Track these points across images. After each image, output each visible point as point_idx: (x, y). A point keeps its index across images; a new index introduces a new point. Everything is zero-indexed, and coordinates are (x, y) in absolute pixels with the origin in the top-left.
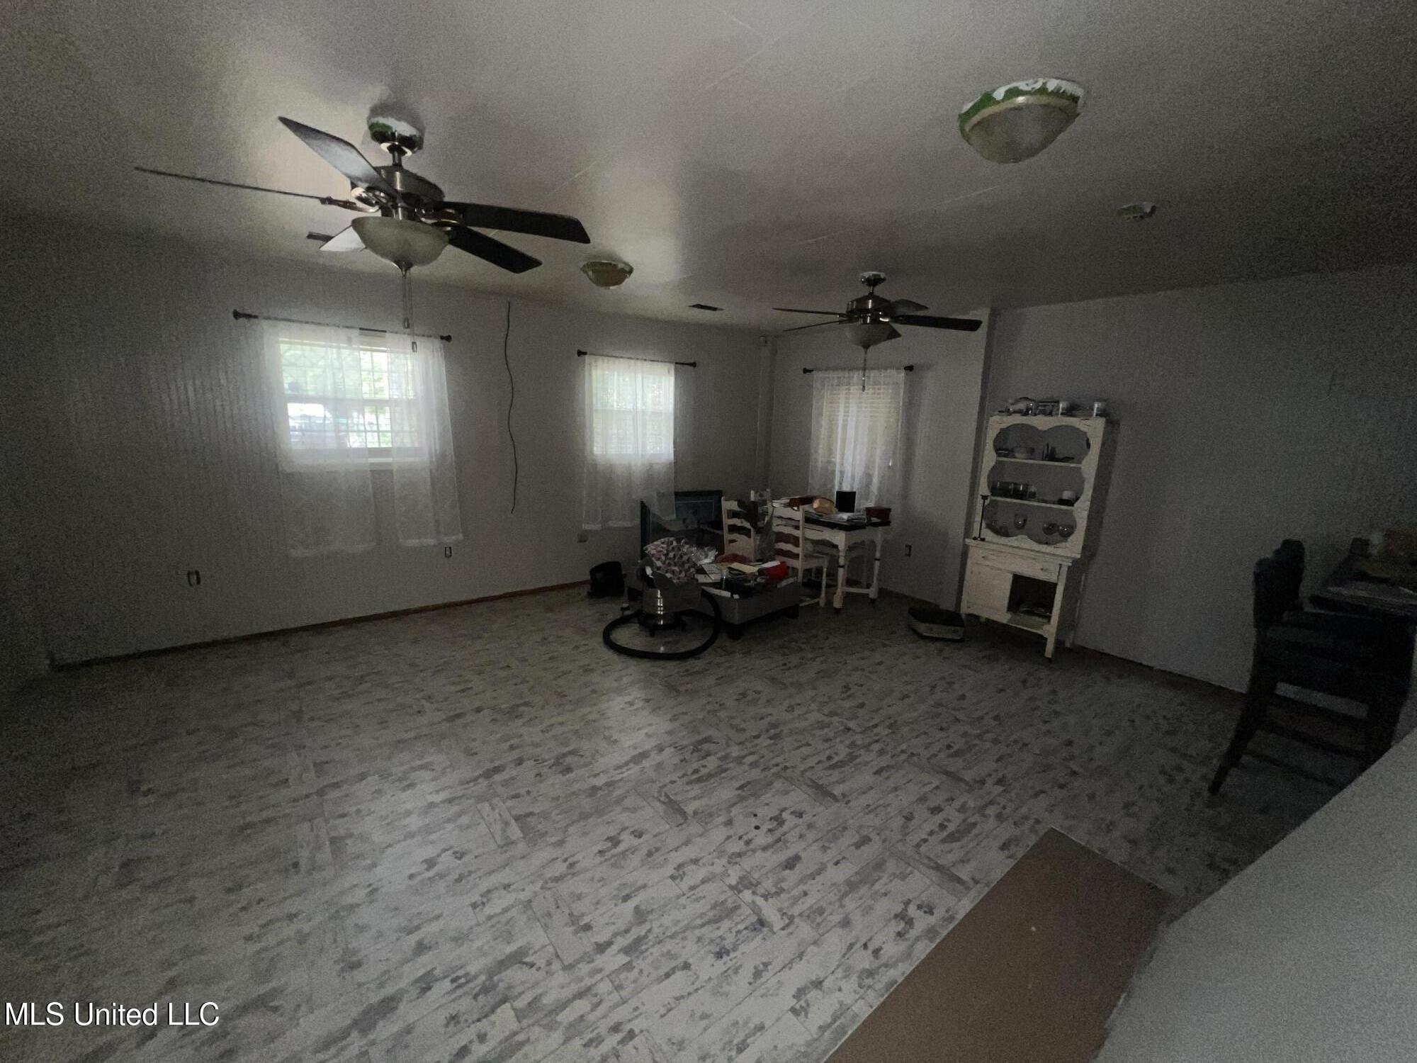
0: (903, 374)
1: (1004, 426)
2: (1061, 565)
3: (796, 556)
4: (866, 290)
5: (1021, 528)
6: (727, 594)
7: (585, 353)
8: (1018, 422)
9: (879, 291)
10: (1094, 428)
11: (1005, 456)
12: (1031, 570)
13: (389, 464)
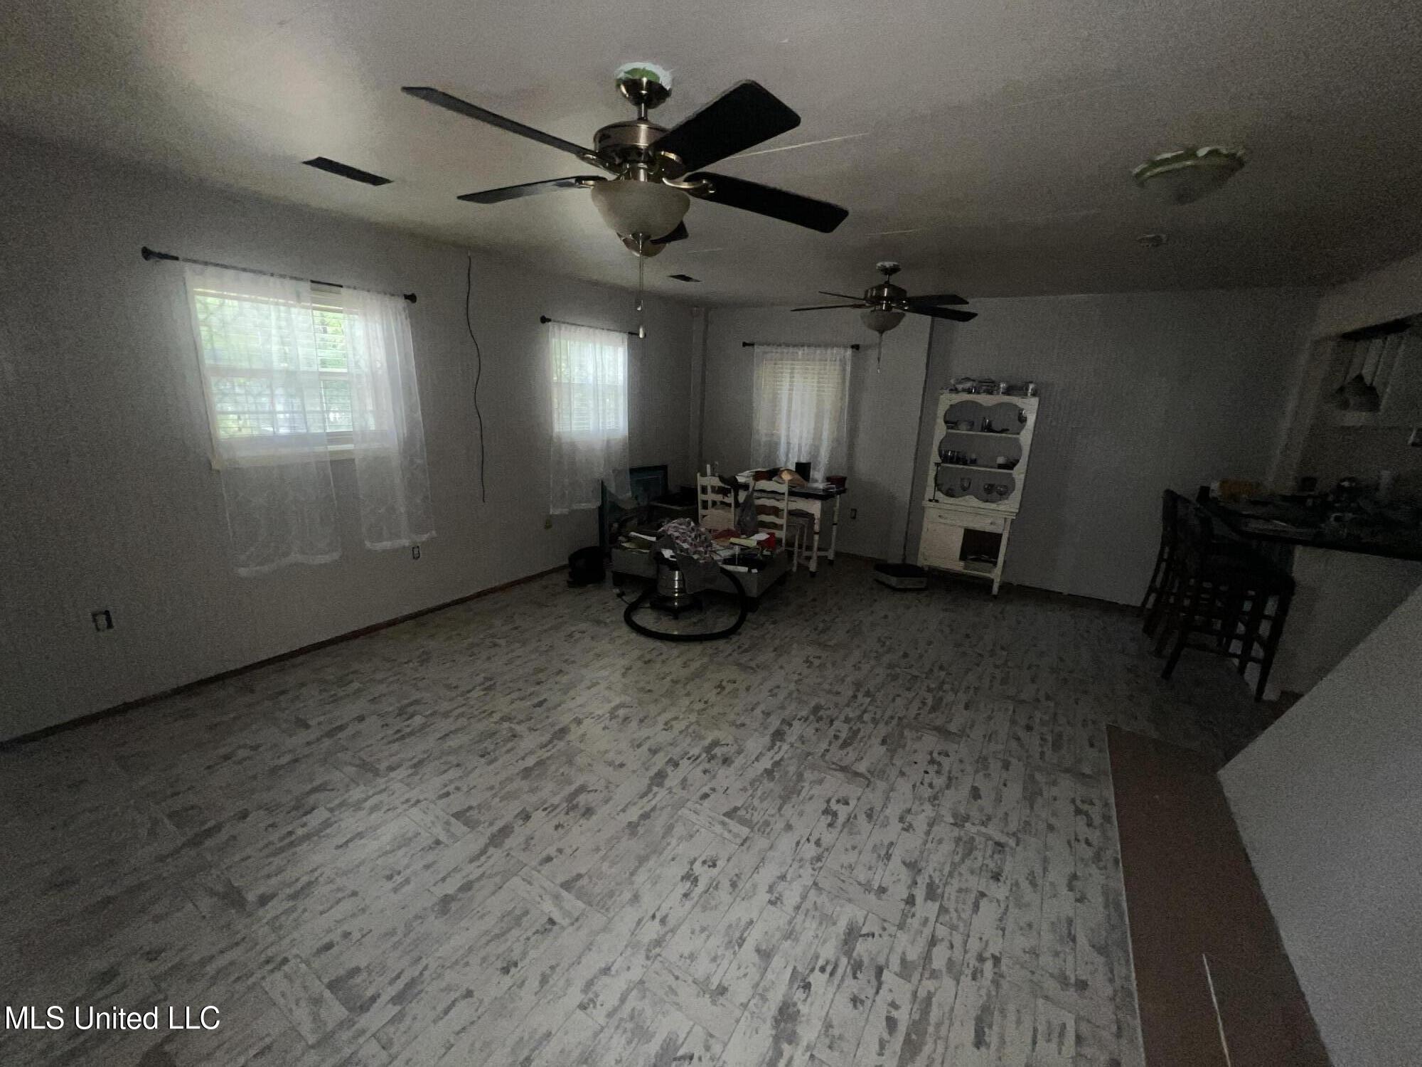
0: (849, 352)
1: (953, 402)
2: (1005, 519)
3: (779, 527)
4: (883, 279)
5: (965, 490)
6: (744, 569)
7: (549, 320)
8: (964, 399)
9: (894, 280)
10: (1030, 407)
11: (952, 428)
12: (983, 524)
13: (348, 451)
